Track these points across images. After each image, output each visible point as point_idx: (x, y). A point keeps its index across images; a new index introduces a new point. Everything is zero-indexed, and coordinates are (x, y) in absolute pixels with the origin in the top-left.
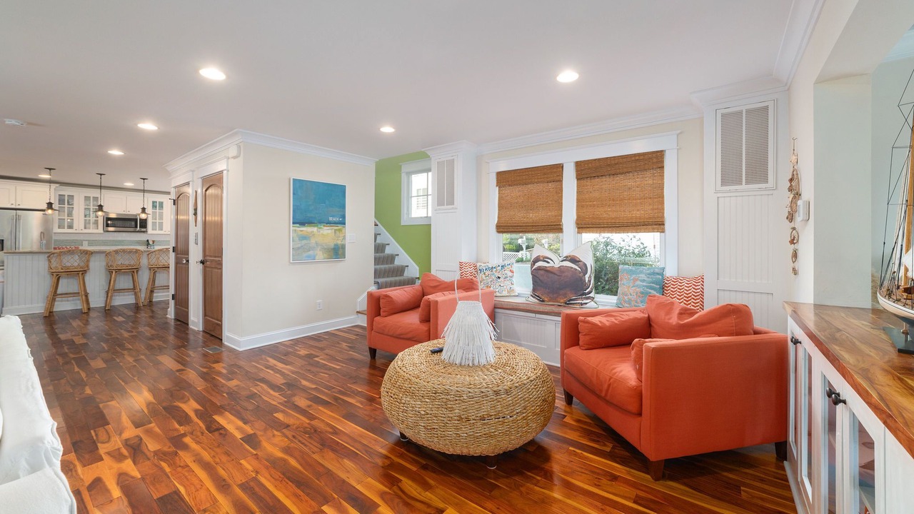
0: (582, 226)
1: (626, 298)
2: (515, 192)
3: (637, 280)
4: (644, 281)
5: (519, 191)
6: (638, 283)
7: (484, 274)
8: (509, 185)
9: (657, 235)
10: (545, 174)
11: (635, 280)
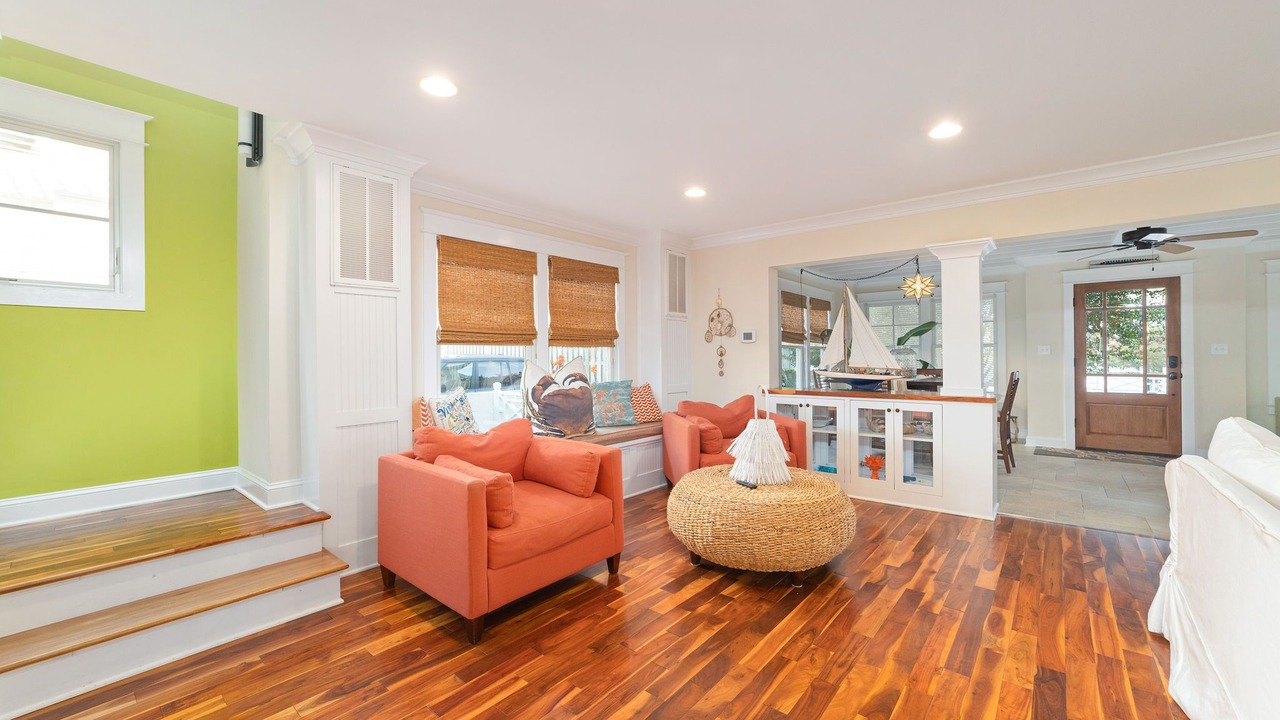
0: (557, 338)
1: (610, 415)
2: (467, 277)
3: (617, 394)
4: (622, 395)
5: (475, 277)
6: (619, 397)
7: (451, 415)
8: (458, 264)
9: (606, 350)
10: (517, 261)
11: (615, 395)
